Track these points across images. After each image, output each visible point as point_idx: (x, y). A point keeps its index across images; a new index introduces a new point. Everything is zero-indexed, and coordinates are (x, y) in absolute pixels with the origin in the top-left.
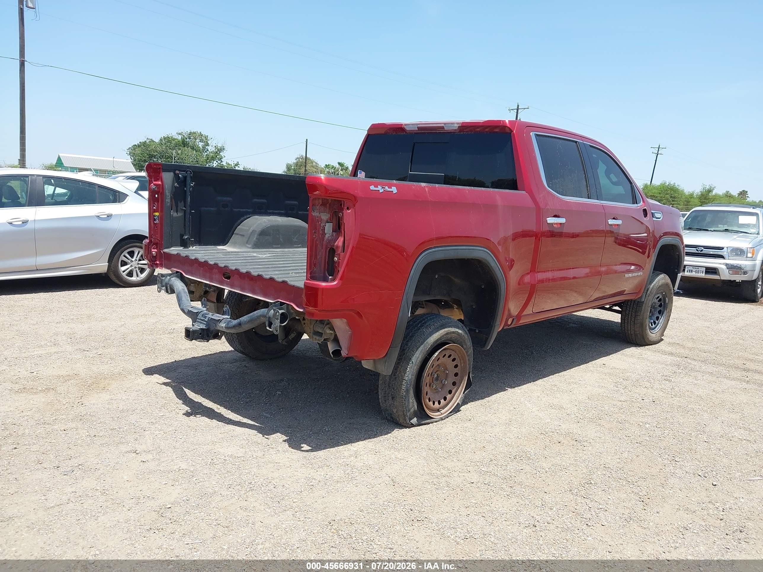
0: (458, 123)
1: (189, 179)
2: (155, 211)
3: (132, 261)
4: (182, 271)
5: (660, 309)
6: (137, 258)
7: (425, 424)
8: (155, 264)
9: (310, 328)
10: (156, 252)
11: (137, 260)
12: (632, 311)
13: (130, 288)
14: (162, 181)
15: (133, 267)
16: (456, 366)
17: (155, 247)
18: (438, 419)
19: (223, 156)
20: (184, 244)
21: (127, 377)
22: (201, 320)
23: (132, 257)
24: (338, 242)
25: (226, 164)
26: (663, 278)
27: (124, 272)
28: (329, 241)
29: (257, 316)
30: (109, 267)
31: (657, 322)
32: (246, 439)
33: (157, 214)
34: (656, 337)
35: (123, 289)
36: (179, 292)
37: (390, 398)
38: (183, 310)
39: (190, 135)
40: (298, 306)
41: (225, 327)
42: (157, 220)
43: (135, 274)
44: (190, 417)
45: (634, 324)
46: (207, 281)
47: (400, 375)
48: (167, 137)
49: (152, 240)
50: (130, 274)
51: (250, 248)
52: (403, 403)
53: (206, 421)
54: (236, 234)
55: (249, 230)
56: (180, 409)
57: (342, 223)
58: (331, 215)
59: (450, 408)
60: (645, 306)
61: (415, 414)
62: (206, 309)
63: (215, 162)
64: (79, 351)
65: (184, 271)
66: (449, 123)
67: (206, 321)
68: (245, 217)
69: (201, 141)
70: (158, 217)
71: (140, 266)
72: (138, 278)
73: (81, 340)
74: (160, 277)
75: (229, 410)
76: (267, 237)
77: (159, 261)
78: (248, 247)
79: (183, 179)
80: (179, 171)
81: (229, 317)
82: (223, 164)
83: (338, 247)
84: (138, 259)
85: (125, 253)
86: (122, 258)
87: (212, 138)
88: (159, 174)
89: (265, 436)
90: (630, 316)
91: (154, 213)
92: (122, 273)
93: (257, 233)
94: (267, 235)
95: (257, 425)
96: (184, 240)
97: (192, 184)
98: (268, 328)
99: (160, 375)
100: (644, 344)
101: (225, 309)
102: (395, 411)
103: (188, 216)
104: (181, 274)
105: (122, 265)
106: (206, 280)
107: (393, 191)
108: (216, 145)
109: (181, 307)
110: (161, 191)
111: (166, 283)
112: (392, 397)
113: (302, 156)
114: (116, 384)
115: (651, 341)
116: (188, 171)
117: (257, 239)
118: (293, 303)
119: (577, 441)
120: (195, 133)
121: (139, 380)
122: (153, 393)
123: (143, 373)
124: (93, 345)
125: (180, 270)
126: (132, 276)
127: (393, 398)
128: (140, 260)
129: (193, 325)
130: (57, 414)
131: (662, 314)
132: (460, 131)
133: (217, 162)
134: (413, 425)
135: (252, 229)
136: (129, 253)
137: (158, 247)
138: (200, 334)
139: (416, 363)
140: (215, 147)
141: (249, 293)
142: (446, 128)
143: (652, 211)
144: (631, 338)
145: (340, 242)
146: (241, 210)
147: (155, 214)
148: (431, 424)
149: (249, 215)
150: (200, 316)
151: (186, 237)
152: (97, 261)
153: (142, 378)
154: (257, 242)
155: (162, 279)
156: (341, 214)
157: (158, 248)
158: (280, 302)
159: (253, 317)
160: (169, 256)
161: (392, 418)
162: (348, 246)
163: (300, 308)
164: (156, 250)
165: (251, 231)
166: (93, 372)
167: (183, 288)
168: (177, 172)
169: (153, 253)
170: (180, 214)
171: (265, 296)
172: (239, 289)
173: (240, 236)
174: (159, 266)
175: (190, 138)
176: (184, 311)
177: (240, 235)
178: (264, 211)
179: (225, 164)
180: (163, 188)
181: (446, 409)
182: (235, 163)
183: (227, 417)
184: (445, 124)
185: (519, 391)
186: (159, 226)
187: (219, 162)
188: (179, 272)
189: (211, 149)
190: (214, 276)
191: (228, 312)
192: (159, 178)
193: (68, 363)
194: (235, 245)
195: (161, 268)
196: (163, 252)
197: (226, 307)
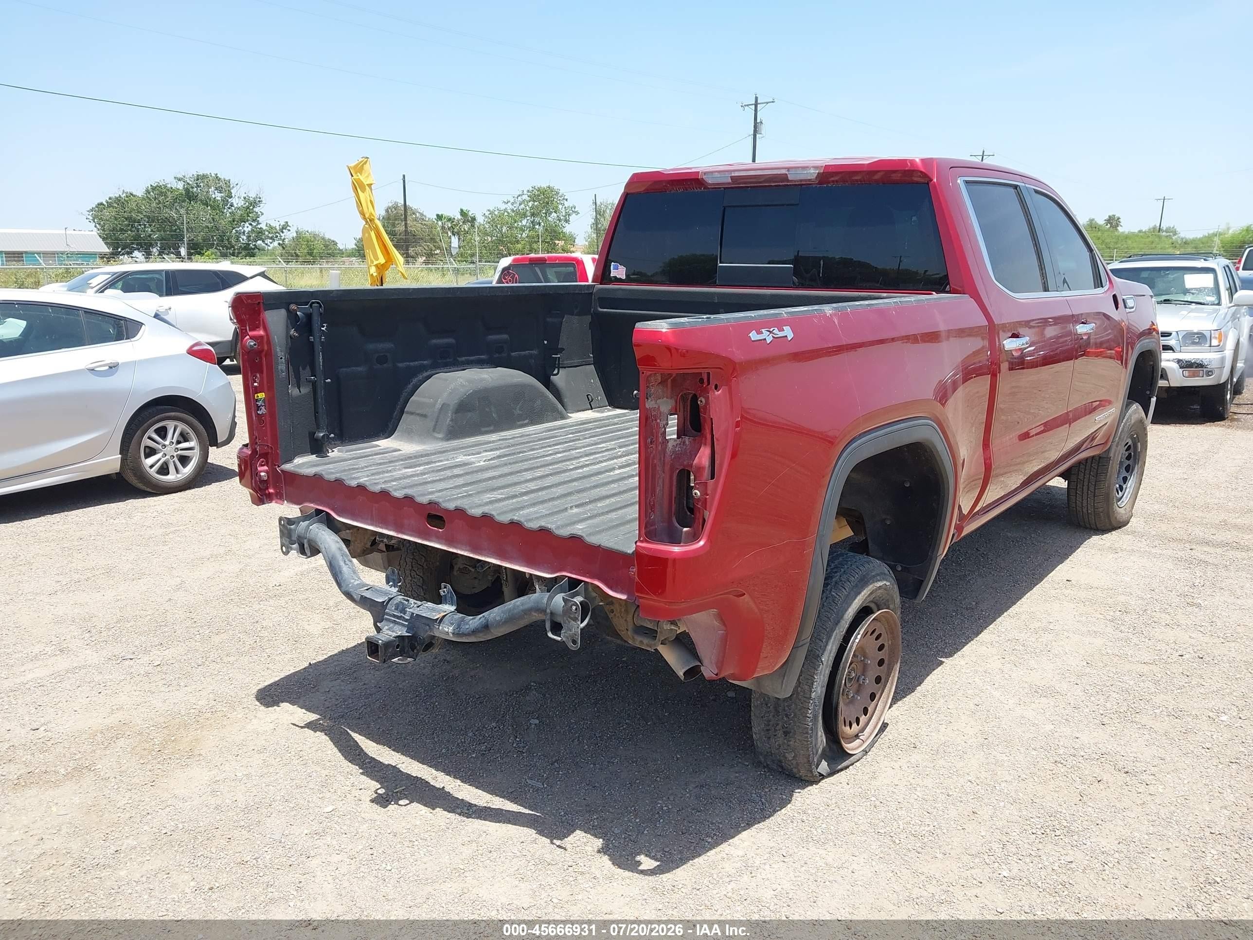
0: (816, 168)
1: (316, 319)
2: (257, 390)
3: (165, 446)
4: (329, 508)
5: (1128, 462)
6: (172, 439)
7: (842, 770)
8: (266, 494)
9: (626, 620)
10: (267, 472)
11: (173, 443)
12: (1090, 474)
13: (166, 496)
14: (265, 329)
15: (167, 457)
16: (881, 648)
17: (263, 462)
18: (860, 755)
19: (259, 213)
20: (318, 448)
21: (229, 716)
22: (394, 616)
23: (164, 437)
24: (700, 458)
25: (266, 226)
26: (1135, 410)
27: (151, 467)
28: (677, 456)
29: (522, 611)
30: (123, 461)
31: (1124, 487)
32: (518, 854)
33: (261, 395)
34: (1126, 514)
35: (154, 498)
36: (333, 555)
37: (780, 733)
38: (348, 595)
39: (198, 180)
40: (611, 588)
41: (453, 634)
42: (263, 408)
43: (172, 469)
44: (388, 808)
45: (1094, 496)
46: (390, 530)
47: (799, 689)
48: (157, 186)
49: (256, 449)
50: (164, 470)
51: (442, 439)
52: (807, 741)
53: (423, 812)
54: (408, 413)
55: (434, 405)
56: (361, 789)
57: (704, 418)
58: (676, 402)
59: (875, 728)
60: (1113, 464)
61: (824, 756)
62: (397, 589)
63: (247, 224)
64: (114, 662)
65: (333, 510)
66: (798, 168)
67: (406, 620)
68: (420, 377)
69: (219, 189)
70: (264, 401)
71: (179, 452)
72: (179, 476)
73: (111, 633)
74: (286, 525)
75: (457, 778)
76: (469, 414)
77: (274, 488)
78: (437, 439)
79: (305, 320)
80: (297, 304)
81: (453, 608)
82: (261, 228)
83: (700, 469)
84: (174, 440)
85: (151, 433)
86: (146, 442)
87: (237, 184)
88: (259, 314)
89: (555, 841)
90: (1086, 483)
91: (256, 395)
92: (148, 469)
93: (451, 408)
94: (470, 411)
95: (527, 811)
96: (317, 440)
97: (323, 327)
98: (550, 635)
99: (293, 704)
100: (1110, 527)
101: (444, 592)
102: (790, 756)
103: (321, 393)
104: (327, 514)
105: (147, 456)
106: (387, 529)
107: (786, 336)
108: (245, 195)
109: (342, 589)
110: (266, 348)
111: (299, 536)
112: (784, 732)
113: (396, 203)
114: (211, 737)
115: (1120, 522)
116: (313, 303)
117: (452, 420)
118: (600, 579)
119: (1127, 772)
120: (204, 177)
121: (255, 721)
122: (293, 753)
123: (257, 703)
124: (137, 643)
125: (324, 506)
126: (168, 473)
127: (786, 733)
128: (179, 442)
129: (378, 630)
130: (116, 836)
131: (1132, 472)
132: (820, 183)
133: (251, 224)
134: (823, 775)
135: (440, 402)
136: (157, 431)
137: (270, 461)
138: (398, 647)
139: (827, 662)
140: (245, 198)
141: (490, 557)
142: (790, 178)
143: (1124, 297)
144: (1086, 520)
145: (703, 457)
146: (412, 364)
147: (258, 397)
148: (851, 767)
149: (426, 371)
150: (391, 609)
151: (322, 435)
152: (100, 453)
153: (259, 715)
154: (453, 427)
155: (291, 529)
156: (703, 400)
157: (270, 463)
158: (569, 578)
159: (515, 611)
160: (292, 478)
161: (782, 767)
162: (721, 465)
163: (616, 591)
164: (266, 468)
165: (438, 406)
166: (158, 713)
167: (337, 545)
168: (293, 307)
169: (262, 474)
170: (305, 390)
171: (530, 563)
172: (468, 548)
173: (418, 418)
174: (275, 497)
175: (198, 186)
176: (352, 596)
177: (418, 414)
178: (451, 360)
179: (264, 228)
180: (269, 342)
181: (868, 730)
182: (282, 223)
183: (461, 798)
184: (788, 169)
185: (963, 663)
186: (268, 419)
187: (254, 224)
188: (324, 511)
189: (237, 202)
190: (406, 522)
191: (452, 598)
192: (260, 323)
193: (100, 695)
194: (410, 435)
195: (279, 501)
196: (282, 471)
197: (445, 588)
